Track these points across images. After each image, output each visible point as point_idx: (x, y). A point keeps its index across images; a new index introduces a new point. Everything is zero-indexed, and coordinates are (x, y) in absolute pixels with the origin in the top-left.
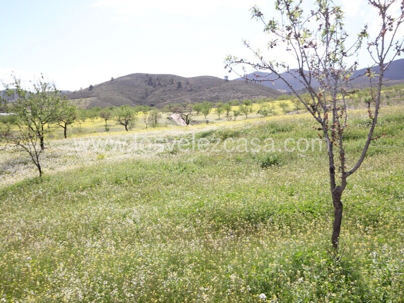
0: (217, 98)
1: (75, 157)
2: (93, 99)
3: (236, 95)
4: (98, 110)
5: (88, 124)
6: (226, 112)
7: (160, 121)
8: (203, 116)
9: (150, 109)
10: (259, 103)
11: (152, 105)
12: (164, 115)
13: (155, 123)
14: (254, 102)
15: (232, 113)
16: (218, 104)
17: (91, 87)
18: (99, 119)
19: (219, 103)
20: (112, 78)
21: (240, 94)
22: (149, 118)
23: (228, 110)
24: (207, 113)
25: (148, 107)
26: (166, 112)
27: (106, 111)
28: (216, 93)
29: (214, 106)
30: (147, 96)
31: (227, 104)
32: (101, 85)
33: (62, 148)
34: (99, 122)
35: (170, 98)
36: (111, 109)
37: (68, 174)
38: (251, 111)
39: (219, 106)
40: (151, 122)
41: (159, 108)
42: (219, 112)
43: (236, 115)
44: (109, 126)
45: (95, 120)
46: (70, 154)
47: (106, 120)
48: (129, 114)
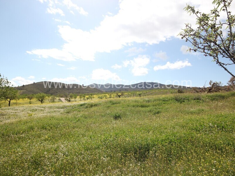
0: (79, 93)
1: (15, 115)
2: (24, 91)
3: (86, 92)
4: (26, 95)
5: (21, 101)
6: (83, 98)
7: (55, 100)
8: (74, 99)
9: (51, 96)
10: (96, 95)
11: (52, 94)
12: (58, 98)
13: (53, 101)
14: (94, 94)
15: (86, 98)
16: (80, 95)
17: (24, 86)
18: (27, 99)
19: (81, 94)
20: (34, 82)
21: (88, 91)
22: (51, 99)
23: (84, 97)
24: (75, 98)
25: (50, 95)
26: (58, 97)
27: (30, 96)
28: (79, 91)
29: (78, 95)
30: (49, 91)
31: (83, 95)
32: (28, 85)
33: (7, 111)
34: (27, 100)
35: (60, 92)
36: (33, 95)
37: (12, 124)
38: (93, 98)
39: (81, 95)
40: (52, 101)
41: (55, 95)
42: (81, 97)
43: (87, 99)
44: (32, 102)
45: (25, 100)
46: (12, 114)
47: (30, 100)
48: (43, 97)
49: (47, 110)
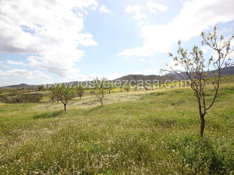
1: (112, 100)
5: (116, 90)
7: (137, 89)
12: (139, 87)
13: (136, 89)
17: (117, 79)
20: (123, 76)
22: (134, 88)
32: (120, 78)
33: (108, 97)
34: (119, 89)
37: (110, 105)
44: (122, 90)
49: (129, 97)
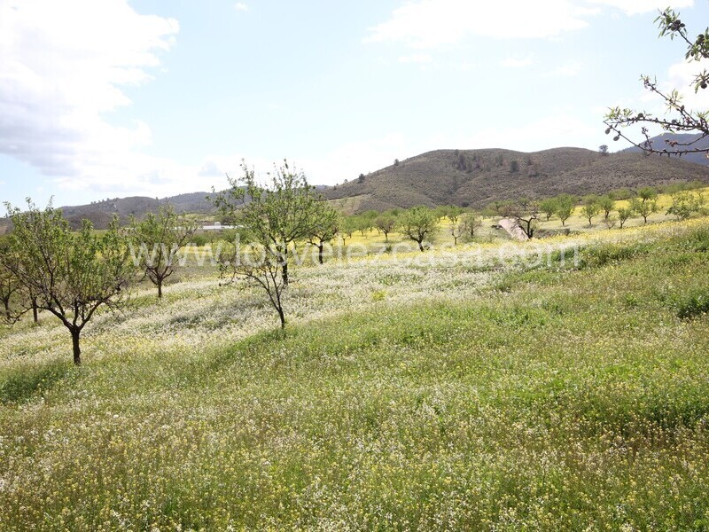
0: (587, 188)
1: (337, 297)
2: (366, 197)
3: (623, 180)
4: (373, 216)
5: (356, 241)
6: (602, 213)
7: (479, 232)
8: (560, 222)
9: (461, 212)
10: (671, 193)
11: (465, 205)
12: (487, 222)
13: (469, 235)
14: (661, 192)
15: (614, 214)
16: (587, 198)
17: (362, 178)
18: (375, 231)
19: (591, 197)
20: (396, 160)
21: (630, 179)
22: (460, 228)
23: (608, 208)
24: (566, 215)
25: (457, 209)
26: (490, 215)
27: (386, 217)
28: (584, 179)
29: (576, 203)
30: (456, 190)
31: (605, 198)
32: (378, 173)
33: (316, 281)
34: (375, 236)
35: (497, 190)
36: (395, 213)
37: (325, 324)
38: (654, 210)
39: (590, 202)
40: (464, 235)
41: (478, 209)
42: (590, 213)
43: (623, 218)
44: (392, 242)
45: (369, 233)
46: (329, 291)
47: (386, 232)
48: (425, 222)
